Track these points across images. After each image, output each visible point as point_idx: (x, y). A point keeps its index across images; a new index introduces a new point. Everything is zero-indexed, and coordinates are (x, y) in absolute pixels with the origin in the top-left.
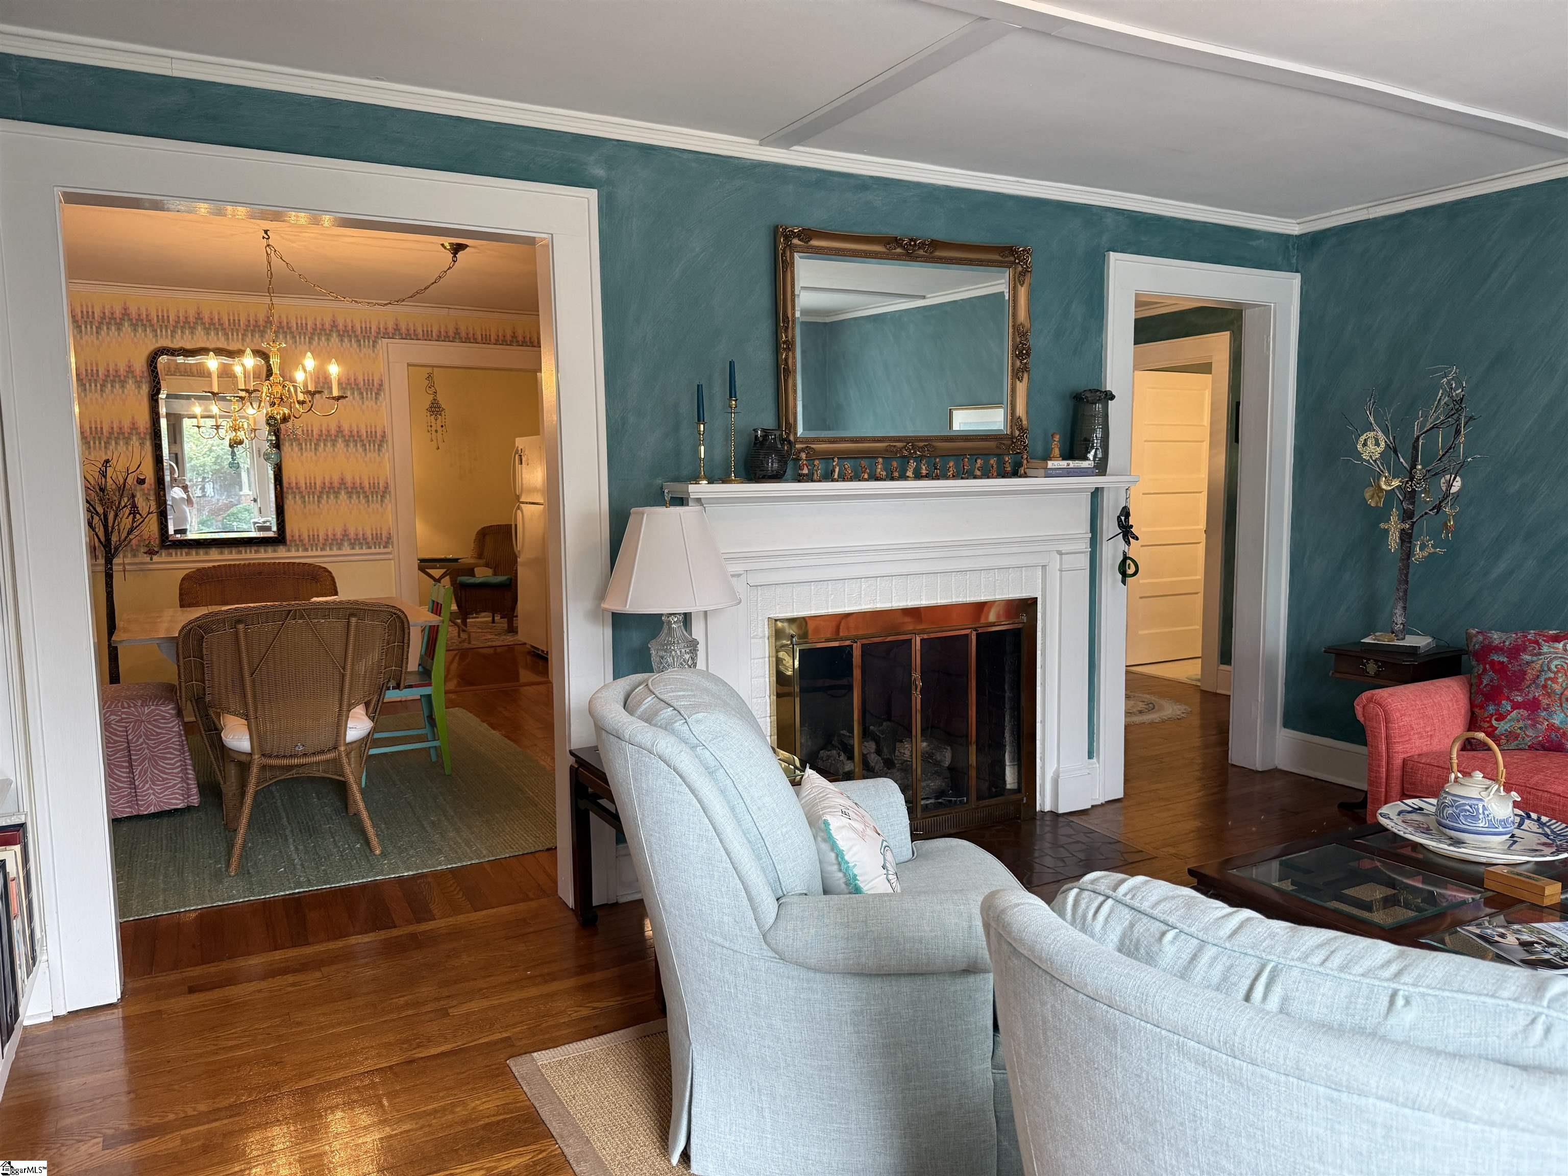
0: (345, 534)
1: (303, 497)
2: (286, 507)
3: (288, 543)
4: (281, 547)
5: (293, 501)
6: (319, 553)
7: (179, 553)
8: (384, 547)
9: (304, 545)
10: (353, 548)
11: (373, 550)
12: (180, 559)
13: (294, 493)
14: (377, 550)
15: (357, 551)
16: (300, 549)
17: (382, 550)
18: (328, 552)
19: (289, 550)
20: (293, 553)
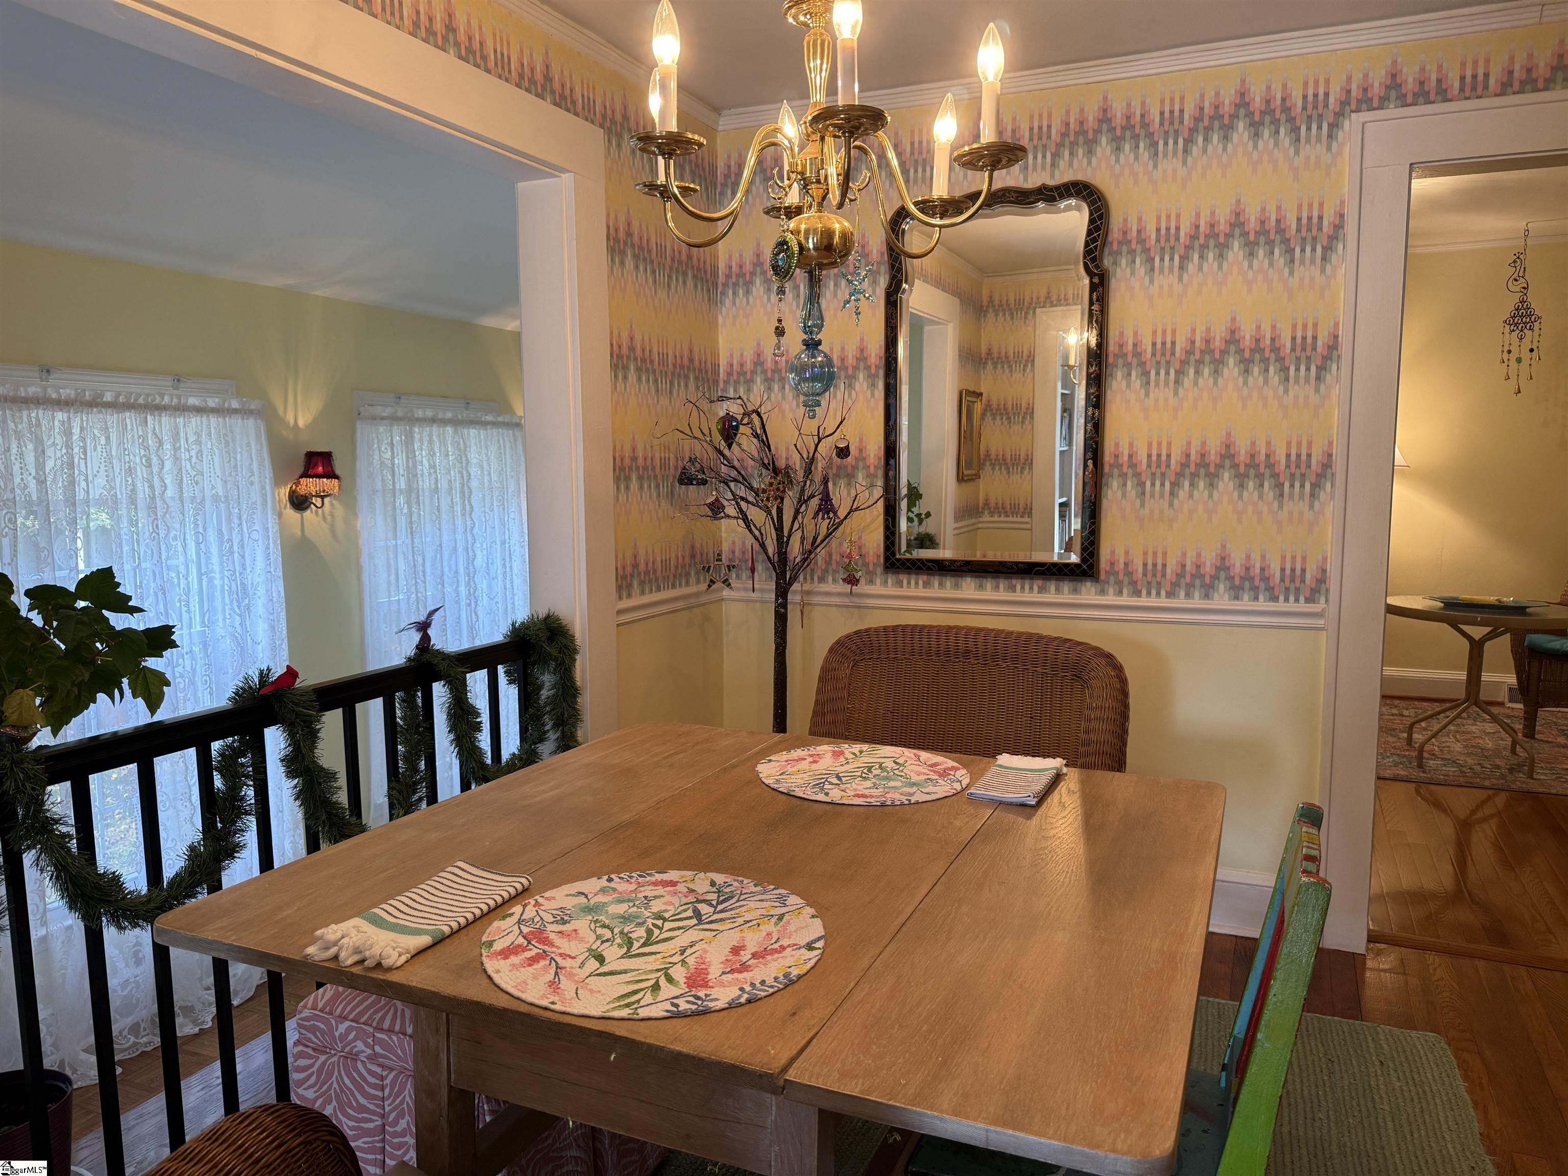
0: (1223, 565)
1: (1142, 484)
2: (1105, 504)
3: (1103, 576)
4: (1089, 584)
5: (1120, 493)
6: (1163, 602)
7: (913, 582)
8: (1307, 600)
9: (1133, 583)
10: (1237, 598)
11: (1281, 606)
13: (1124, 476)
14: (1291, 606)
15: (1245, 603)
16: (1125, 591)
17: (1302, 607)
18: (1180, 602)
19: (1103, 592)
20: (1110, 598)
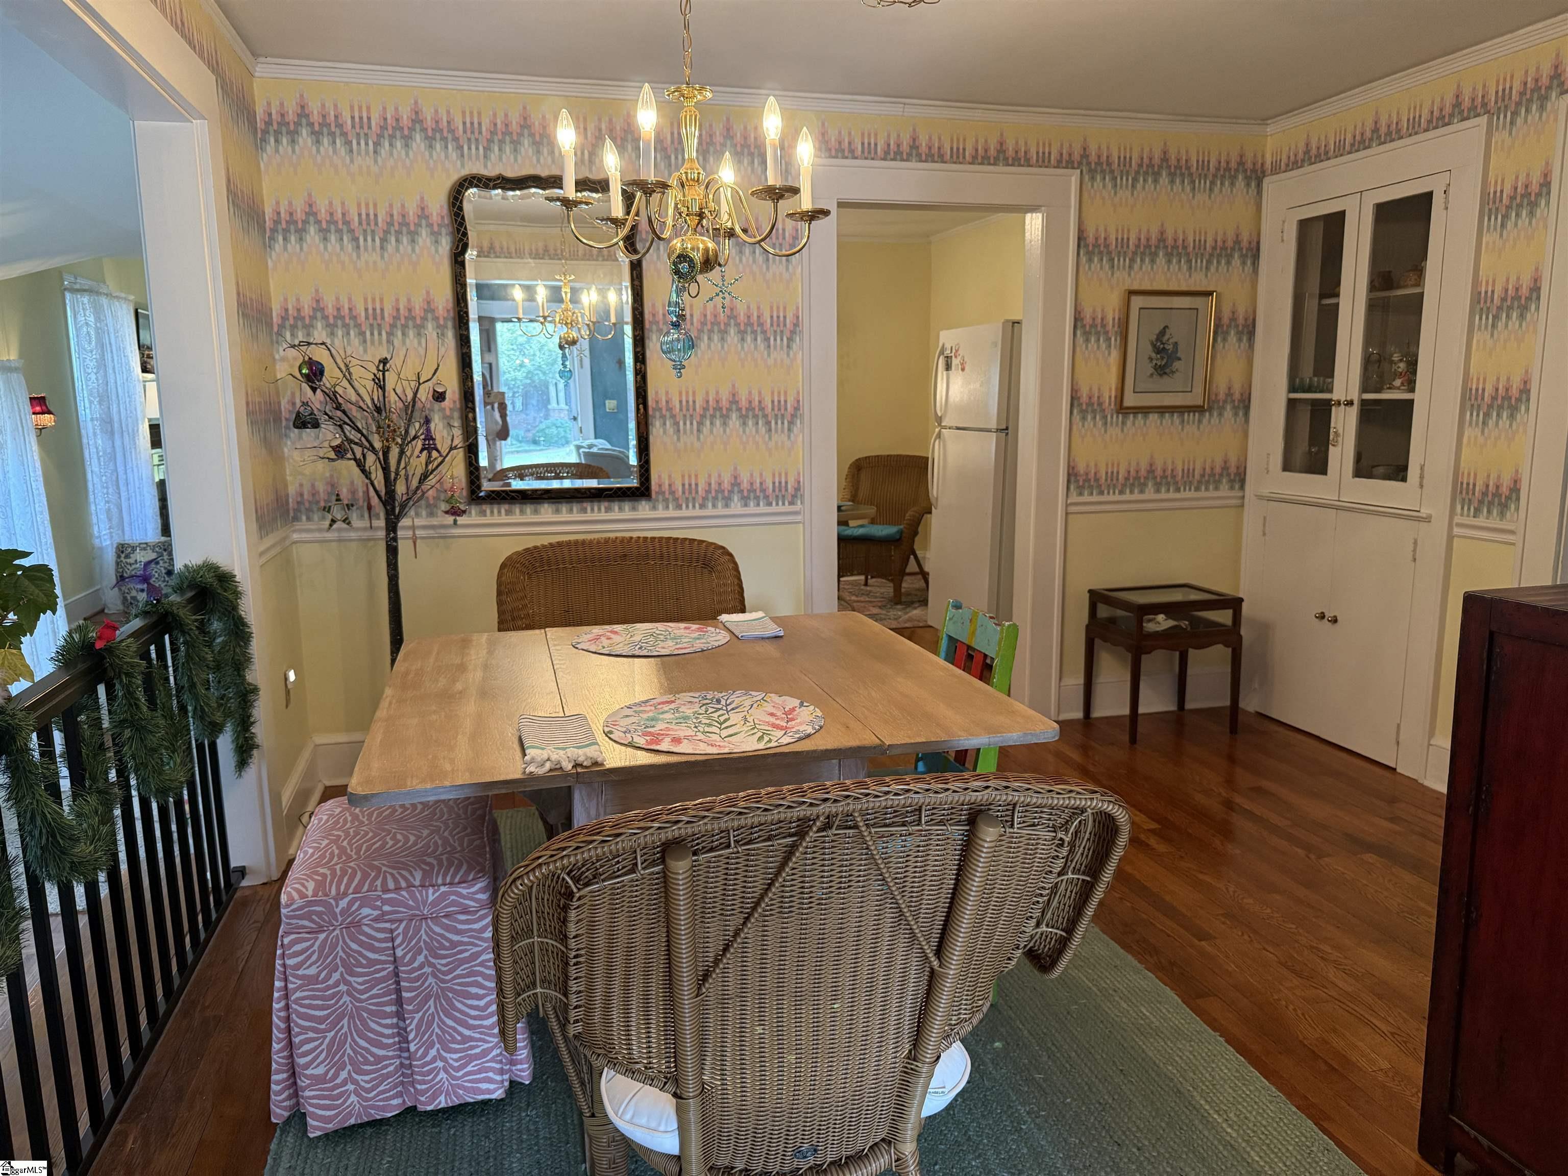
0: (736, 482)
1: (677, 424)
2: (652, 439)
3: (653, 495)
4: (644, 503)
5: (661, 430)
6: (698, 512)
7: (496, 511)
8: (791, 503)
9: (676, 500)
10: (746, 505)
11: (774, 509)
12: (496, 519)
13: (663, 417)
14: (780, 508)
15: (752, 509)
16: (671, 506)
17: (787, 508)
18: (709, 511)
19: (654, 508)
20: (660, 513)
